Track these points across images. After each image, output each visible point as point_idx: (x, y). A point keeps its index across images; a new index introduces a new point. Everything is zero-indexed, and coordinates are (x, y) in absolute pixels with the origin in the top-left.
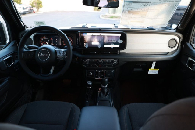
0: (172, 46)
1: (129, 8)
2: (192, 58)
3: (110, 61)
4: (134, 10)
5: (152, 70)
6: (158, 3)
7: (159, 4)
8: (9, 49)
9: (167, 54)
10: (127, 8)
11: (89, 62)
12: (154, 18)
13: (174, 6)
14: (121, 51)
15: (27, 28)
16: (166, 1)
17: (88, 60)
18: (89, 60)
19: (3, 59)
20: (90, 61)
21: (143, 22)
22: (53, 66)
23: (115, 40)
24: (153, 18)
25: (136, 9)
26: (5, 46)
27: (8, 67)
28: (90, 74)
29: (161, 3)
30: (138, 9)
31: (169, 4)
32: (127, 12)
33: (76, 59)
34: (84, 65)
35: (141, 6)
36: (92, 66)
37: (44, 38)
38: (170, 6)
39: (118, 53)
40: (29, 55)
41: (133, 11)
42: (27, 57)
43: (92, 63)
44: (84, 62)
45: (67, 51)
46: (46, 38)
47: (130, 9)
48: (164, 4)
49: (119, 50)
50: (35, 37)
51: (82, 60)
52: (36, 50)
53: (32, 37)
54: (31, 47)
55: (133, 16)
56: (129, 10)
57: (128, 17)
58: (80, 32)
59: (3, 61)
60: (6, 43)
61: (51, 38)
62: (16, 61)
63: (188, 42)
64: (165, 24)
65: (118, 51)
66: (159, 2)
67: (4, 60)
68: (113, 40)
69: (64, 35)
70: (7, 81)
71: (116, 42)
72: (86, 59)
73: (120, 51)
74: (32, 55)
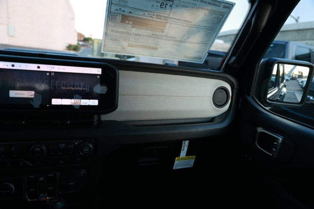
0: (220, 104)
1: (123, 9)
2: (264, 128)
3: (72, 146)
4: (136, 14)
5: (183, 159)
6: (189, 3)
7: (192, 7)
9: (212, 120)
10: (118, 8)
12: (181, 42)
13: (221, 17)
14: (105, 117)
16: (206, 2)
21: (156, 49)
23: (84, 87)
24: (178, 41)
25: (142, 13)
29: (195, 5)
30: (146, 14)
31: (211, 10)
32: (119, 18)
35: (153, 5)
38: (214, 16)
39: (96, 123)
41: (133, 17)
43: (8, 154)
47: (127, 10)
48: (202, 9)
49: (99, 115)
55: (134, 31)
56: (123, 13)
57: (122, 33)
63: (249, 96)
64: (200, 58)
65: (96, 117)
66: (192, 4)
68: (80, 86)
71: (87, 90)
73: (99, 118)
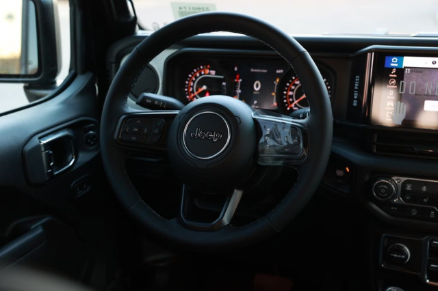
8: (65, 102)
11: (404, 193)
15: (141, 28)
17: (398, 180)
18: (404, 184)
19: (40, 138)
20: (409, 187)
22: (239, 188)
26: (50, 93)
27: (52, 173)
28: (403, 253)
33: (340, 173)
34: (375, 206)
36: (414, 213)
37: (207, 71)
40: (146, 131)
42: (134, 138)
43: (416, 196)
44: (378, 191)
45: (308, 125)
46: (213, 72)
50: (169, 63)
51: (367, 178)
52: (177, 112)
53: (158, 63)
54: (153, 100)
58: (371, 51)
59: (39, 147)
60: (55, 83)
61: (234, 75)
62: (84, 157)
67: (44, 142)
69: (302, 54)
70: (40, 231)
72: (389, 174)
74: (156, 131)
